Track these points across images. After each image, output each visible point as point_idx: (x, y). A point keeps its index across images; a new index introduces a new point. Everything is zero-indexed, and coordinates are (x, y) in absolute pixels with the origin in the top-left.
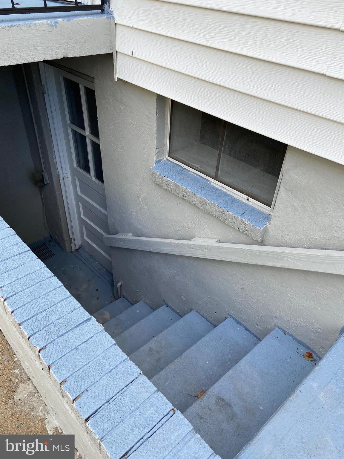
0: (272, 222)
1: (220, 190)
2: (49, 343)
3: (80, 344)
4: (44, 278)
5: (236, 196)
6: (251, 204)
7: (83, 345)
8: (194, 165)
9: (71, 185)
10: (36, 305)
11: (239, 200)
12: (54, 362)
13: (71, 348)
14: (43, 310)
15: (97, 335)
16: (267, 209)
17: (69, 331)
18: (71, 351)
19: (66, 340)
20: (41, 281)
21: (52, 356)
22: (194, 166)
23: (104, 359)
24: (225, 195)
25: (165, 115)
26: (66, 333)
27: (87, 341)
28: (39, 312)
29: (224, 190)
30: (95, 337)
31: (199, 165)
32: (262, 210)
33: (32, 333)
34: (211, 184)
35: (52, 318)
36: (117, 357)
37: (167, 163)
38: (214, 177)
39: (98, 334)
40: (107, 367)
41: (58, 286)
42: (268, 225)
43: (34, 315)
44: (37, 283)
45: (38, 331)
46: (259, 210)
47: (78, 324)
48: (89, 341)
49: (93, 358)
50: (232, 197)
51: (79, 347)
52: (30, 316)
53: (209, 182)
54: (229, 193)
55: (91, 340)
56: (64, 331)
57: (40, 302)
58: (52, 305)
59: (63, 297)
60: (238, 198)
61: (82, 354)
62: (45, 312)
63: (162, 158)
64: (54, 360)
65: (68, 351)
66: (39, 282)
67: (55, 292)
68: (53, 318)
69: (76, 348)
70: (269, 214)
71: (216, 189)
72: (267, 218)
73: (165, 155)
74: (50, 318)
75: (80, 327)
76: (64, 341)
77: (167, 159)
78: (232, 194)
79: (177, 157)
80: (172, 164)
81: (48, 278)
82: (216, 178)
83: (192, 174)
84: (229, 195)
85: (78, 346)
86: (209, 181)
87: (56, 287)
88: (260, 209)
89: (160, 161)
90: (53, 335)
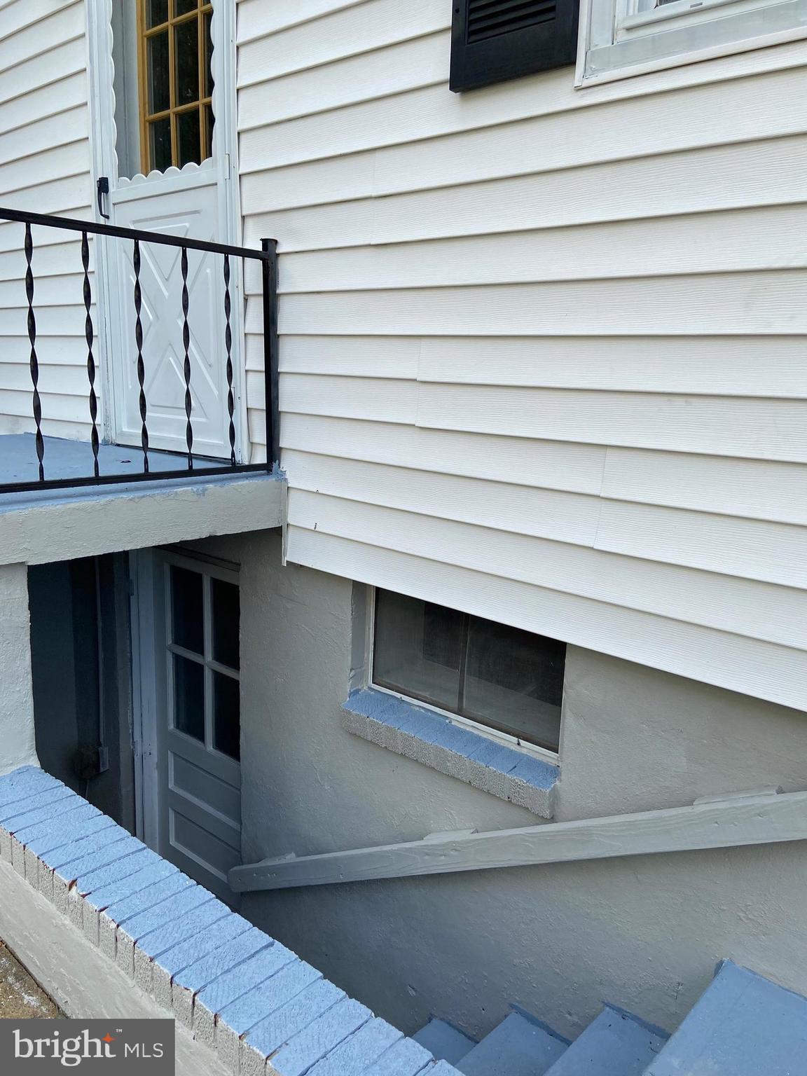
0: (563, 777)
1: (469, 732)
2: (210, 983)
3: (262, 980)
4: (180, 889)
5: (497, 741)
6: (524, 751)
7: (268, 982)
8: (420, 693)
9: (156, 772)
10: (176, 929)
11: (504, 747)
12: (224, 1008)
13: (247, 986)
14: (188, 935)
15: (288, 967)
16: (553, 756)
17: (239, 964)
18: (249, 991)
19: (237, 976)
20: (177, 893)
21: (219, 999)
22: (420, 695)
23: (306, 998)
24: (479, 740)
25: (365, 614)
26: (234, 967)
27: (272, 976)
28: (182, 938)
29: (476, 732)
30: (285, 969)
31: (428, 693)
32: (545, 760)
33: (176, 969)
34: (453, 723)
35: (207, 946)
36: (329, 994)
37: (370, 695)
38: (456, 710)
39: (291, 965)
40: (315, 1008)
41: (207, 899)
42: (558, 783)
43: (174, 943)
44: (170, 897)
45: (186, 967)
46: (540, 761)
47: (253, 952)
48: (276, 976)
49: (289, 999)
50: (491, 743)
51: (261, 985)
52: (167, 946)
53: (447, 721)
54: (485, 736)
55: (279, 974)
56: (233, 963)
57: (181, 925)
58: (203, 927)
59: (219, 915)
60: (502, 743)
61: (268, 994)
62: (192, 940)
63: (360, 687)
64: (223, 1005)
65: (243, 991)
66: (174, 894)
67: (203, 908)
68: (209, 946)
69: (257, 987)
70: (558, 766)
71: (462, 732)
72: (555, 772)
73: (367, 681)
74: (203, 947)
75: (257, 956)
76: (234, 978)
77: (370, 688)
78: (491, 738)
79: (387, 683)
80: (379, 696)
81: (187, 888)
82: (459, 712)
83: (418, 708)
84: (485, 740)
85: (259, 984)
86: (447, 718)
87: (204, 901)
88: (540, 758)
89: (356, 692)
90: (214, 971)
